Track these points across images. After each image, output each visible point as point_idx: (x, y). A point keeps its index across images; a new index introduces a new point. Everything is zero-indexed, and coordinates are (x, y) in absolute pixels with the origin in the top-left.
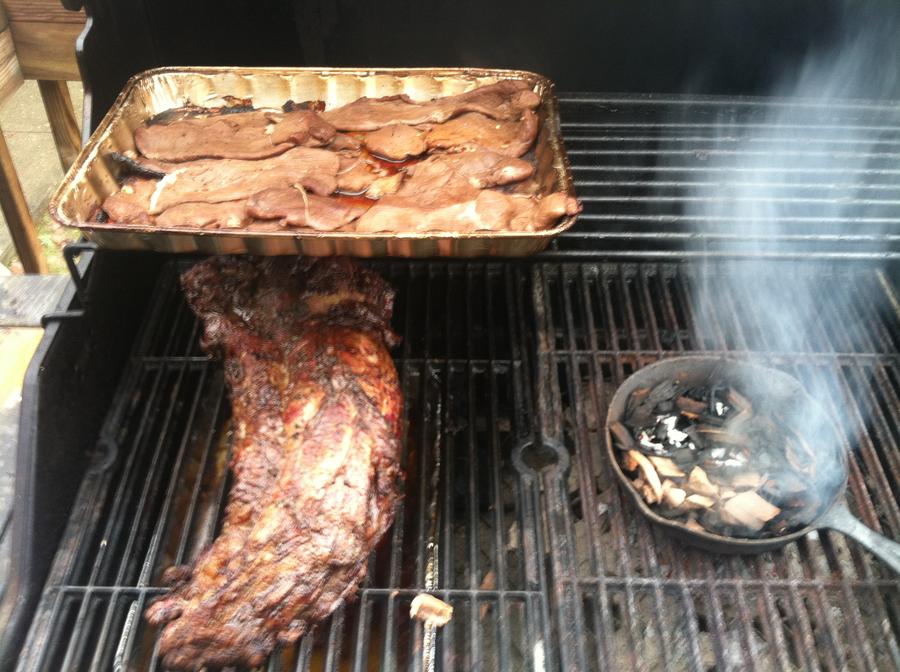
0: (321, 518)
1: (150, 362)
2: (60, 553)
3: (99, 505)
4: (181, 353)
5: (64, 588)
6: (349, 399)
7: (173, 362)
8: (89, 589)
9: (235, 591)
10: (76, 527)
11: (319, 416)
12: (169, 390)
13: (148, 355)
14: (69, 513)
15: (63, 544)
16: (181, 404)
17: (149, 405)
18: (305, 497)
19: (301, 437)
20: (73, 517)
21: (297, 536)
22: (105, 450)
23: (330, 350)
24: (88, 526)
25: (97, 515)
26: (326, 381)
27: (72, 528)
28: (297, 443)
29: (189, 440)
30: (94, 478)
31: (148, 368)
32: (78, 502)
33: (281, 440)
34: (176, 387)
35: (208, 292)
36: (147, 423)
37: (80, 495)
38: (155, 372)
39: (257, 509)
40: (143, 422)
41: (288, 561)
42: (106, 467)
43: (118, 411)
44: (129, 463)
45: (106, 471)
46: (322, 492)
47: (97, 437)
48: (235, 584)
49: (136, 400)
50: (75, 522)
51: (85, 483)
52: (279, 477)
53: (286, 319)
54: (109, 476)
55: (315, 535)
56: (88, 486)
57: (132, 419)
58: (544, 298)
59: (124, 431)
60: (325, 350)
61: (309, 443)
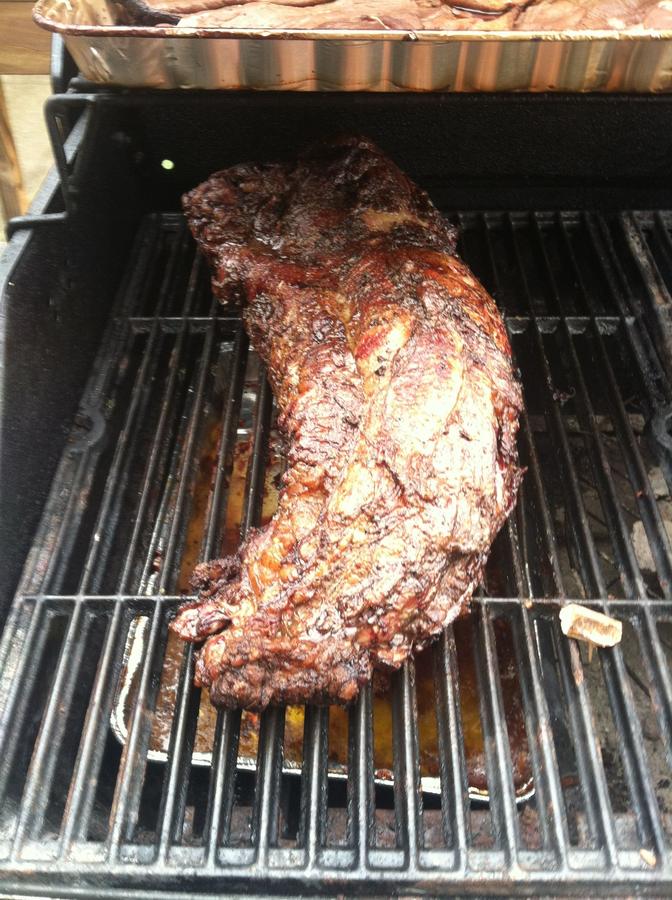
0: (433, 483)
1: (138, 324)
2: (34, 550)
3: (85, 492)
4: (177, 312)
5: (43, 598)
6: (451, 324)
7: (167, 323)
8: (80, 598)
9: (312, 587)
10: (55, 519)
11: (412, 343)
12: (166, 355)
13: (134, 315)
14: (44, 501)
15: (38, 540)
16: (183, 371)
17: (141, 371)
18: (406, 451)
19: (388, 373)
20: (50, 505)
21: (399, 507)
22: (88, 426)
23: (410, 266)
24: (72, 517)
25: (82, 504)
26: (412, 301)
27: (50, 519)
28: (384, 381)
29: (201, 412)
30: (76, 458)
31: (136, 330)
32: (55, 487)
33: (356, 382)
34: (175, 352)
35: (221, 215)
36: (142, 393)
37: (59, 477)
38: (146, 335)
39: (333, 472)
40: (136, 391)
41: (391, 542)
42: (91, 443)
43: (103, 377)
44: (123, 438)
45: (92, 449)
46: (431, 445)
47: (76, 408)
48: (311, 577)
49: (123, 367)
50: (53, 512)
51: (64, 463)
52: (361, 427)
53: (335, 240)
54: (95, 457)
55: (428, 506)
56: (68, 466)
57: (120, 389)
58: (643, 248)
59: (111, 404)
60: (402, 267)
61: (402, 379)
